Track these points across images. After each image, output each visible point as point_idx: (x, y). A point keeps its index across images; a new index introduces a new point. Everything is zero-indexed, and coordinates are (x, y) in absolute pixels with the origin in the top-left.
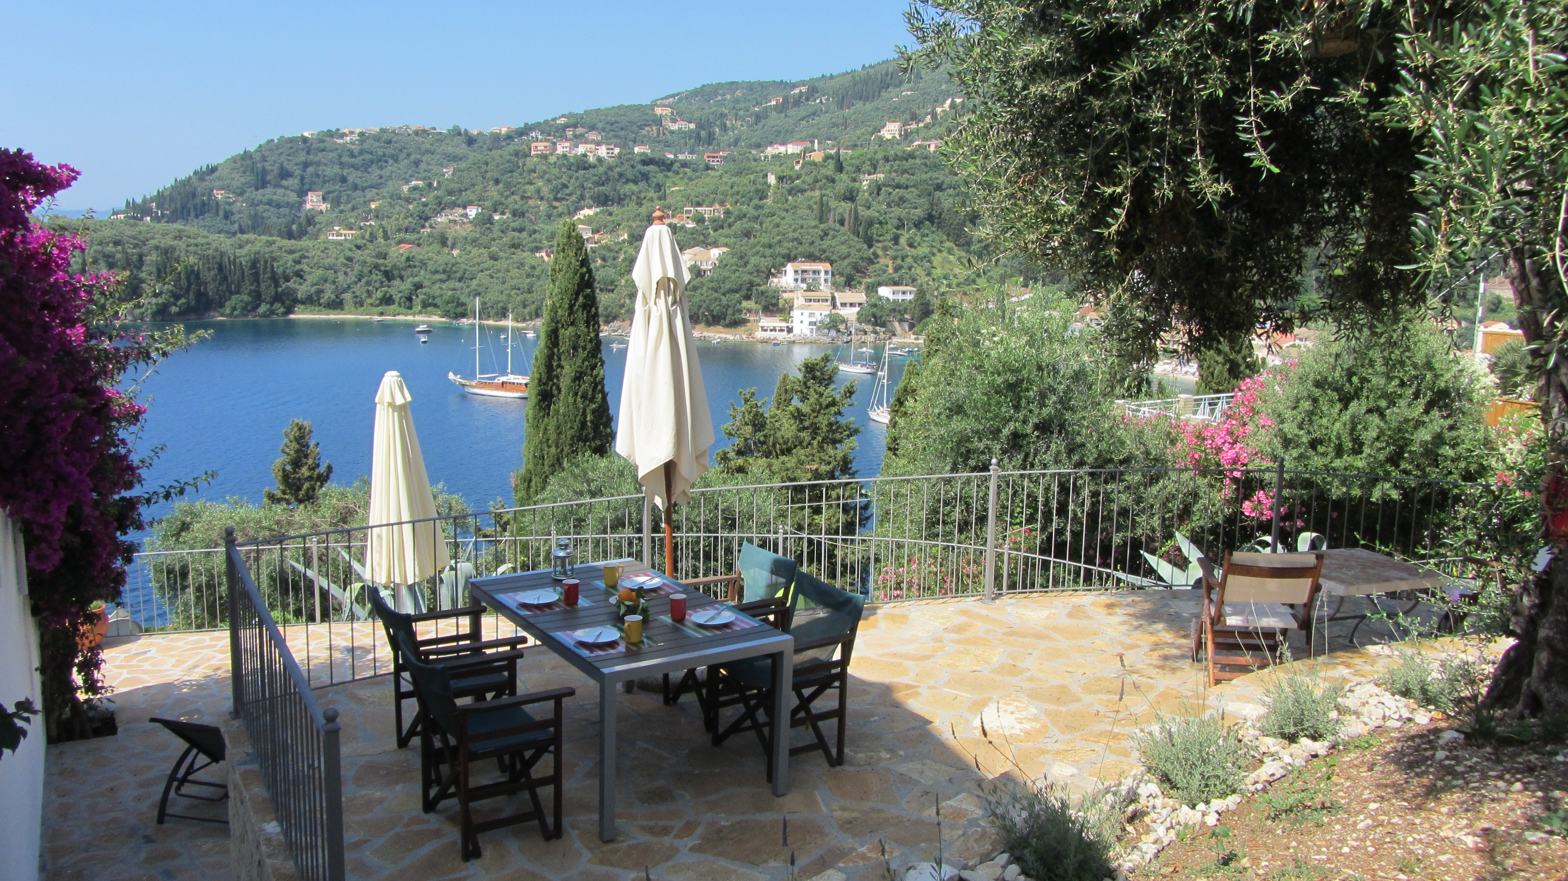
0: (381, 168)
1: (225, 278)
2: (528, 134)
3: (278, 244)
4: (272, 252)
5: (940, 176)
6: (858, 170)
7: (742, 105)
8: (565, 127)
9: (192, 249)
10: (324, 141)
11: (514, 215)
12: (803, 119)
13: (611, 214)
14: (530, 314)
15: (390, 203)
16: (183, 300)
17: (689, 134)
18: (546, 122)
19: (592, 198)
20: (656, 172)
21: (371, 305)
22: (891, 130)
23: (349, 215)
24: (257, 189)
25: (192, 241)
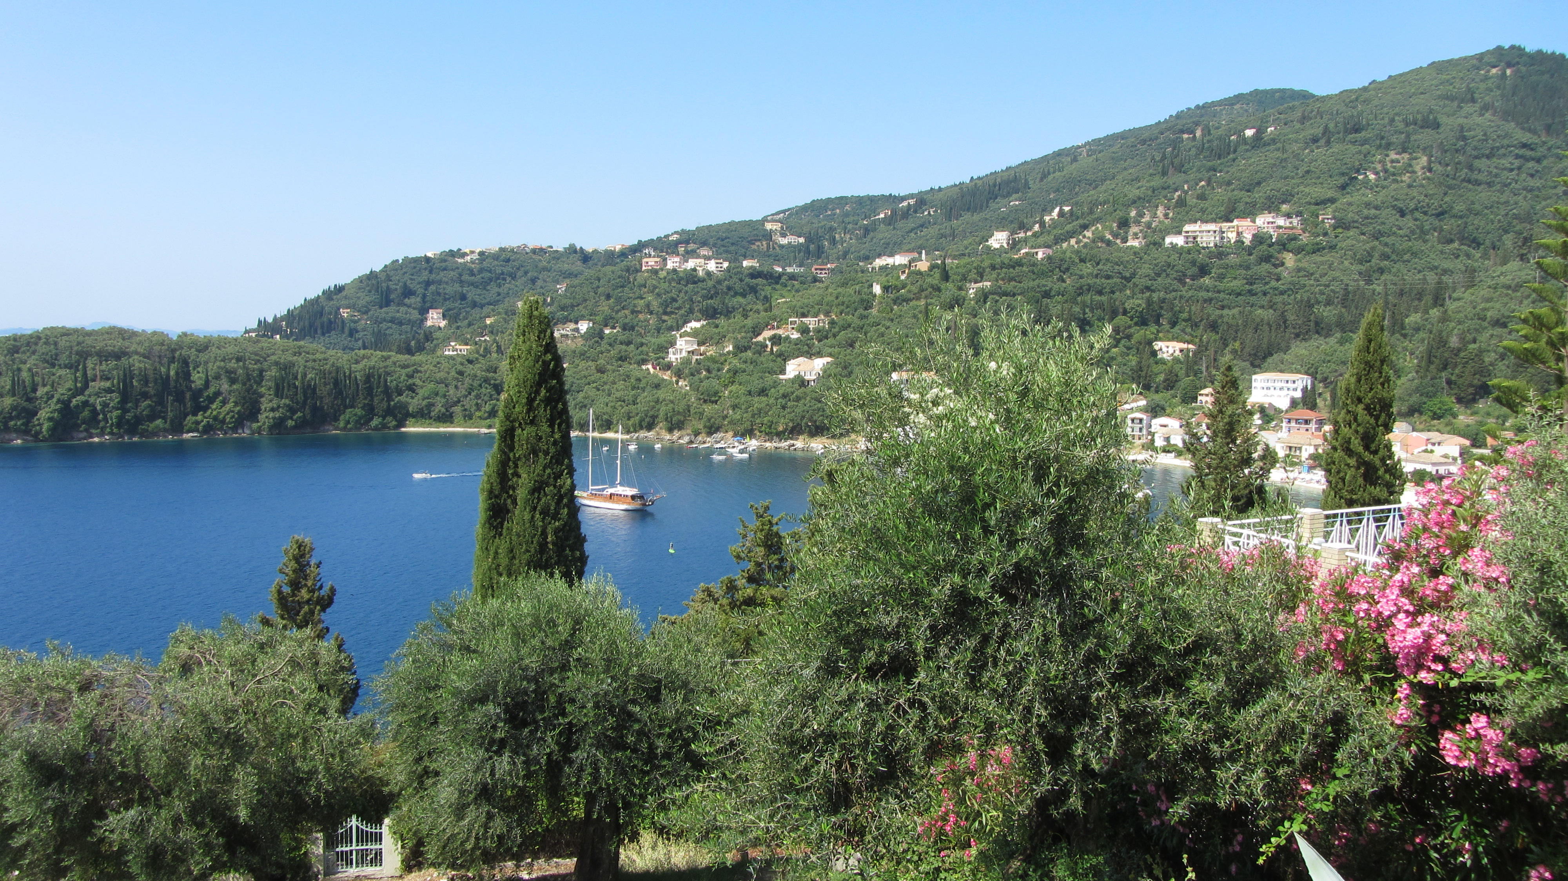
0: (499, 286)
1: (340, 393)
2: (641, 251)
3: (393, 359)
4: (386, 367)
5: (1048, 283)
6: (964, 278)
7: (851, 219)
8: (677, 243)
9: (309, 364)
10: (445, 261)
11: (624, 329)
12: (911, 231)
13: (717, 326)
14: (634, 426)
15: (505, 319)
16: (299, 414)
17: (798, 248)
18: (659, 239)
19: (700, 311)
20: (764, 285)
21: (480, 418)
22: (999, 239)
23: (465, 330)
24: (381, 308)
25: (311, 357)
